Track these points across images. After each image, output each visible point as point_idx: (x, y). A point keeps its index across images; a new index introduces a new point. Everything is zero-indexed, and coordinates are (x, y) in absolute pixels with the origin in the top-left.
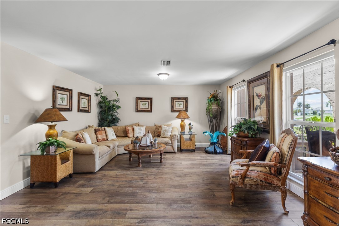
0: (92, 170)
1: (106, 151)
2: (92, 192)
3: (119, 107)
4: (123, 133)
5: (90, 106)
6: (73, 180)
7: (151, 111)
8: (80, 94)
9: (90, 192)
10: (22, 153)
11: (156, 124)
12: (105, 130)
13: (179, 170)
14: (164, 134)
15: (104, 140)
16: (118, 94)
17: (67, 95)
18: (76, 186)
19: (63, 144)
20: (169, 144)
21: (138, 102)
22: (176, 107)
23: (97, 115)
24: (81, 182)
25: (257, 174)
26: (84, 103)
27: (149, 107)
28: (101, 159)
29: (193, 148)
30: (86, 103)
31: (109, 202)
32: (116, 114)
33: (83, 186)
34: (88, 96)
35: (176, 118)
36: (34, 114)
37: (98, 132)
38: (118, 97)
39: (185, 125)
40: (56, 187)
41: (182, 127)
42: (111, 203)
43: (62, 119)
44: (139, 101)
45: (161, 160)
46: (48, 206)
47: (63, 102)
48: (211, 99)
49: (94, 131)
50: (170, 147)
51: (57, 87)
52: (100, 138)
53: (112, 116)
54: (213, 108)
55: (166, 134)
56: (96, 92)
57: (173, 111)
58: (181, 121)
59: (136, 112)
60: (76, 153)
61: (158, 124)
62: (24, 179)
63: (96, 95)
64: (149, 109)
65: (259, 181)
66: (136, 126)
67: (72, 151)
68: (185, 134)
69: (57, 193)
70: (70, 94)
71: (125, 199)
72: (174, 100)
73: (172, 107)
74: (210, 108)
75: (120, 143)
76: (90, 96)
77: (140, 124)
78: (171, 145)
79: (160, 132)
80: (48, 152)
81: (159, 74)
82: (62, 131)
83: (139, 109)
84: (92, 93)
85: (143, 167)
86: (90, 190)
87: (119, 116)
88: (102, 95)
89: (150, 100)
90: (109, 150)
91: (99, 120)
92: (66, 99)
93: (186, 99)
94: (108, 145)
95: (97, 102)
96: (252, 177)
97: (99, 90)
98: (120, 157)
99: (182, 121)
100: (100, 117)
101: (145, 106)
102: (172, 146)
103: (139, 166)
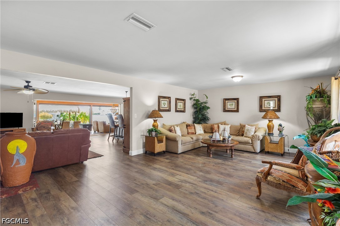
0: (176, 152)
1: (189, 141)
2: (169, 162)
3: (208, 108)
4: (210, 130)
5: (185, 107)
6: (165, 154)
7: (237, 111)
8: (177, 99)
9: (168, 162)
10: (142, 134)
11: (241, 123)
12: (194, 126)
13: (241, 166)
14: (246, 133)
15: (193, 133)
16: (207, 97)
17: (167, 101)
18: (164, 158)
19: (159, 132)
20: (250, 143)
21: (225, 103)
22: (265, 107)
23: (192, 114)
24: (167, 157)
25: (281, 174)
26: (180, 106)
27: (236, 107)
28: (184, 145)
29: (281, 152)
30: (182, 105)
31: (173, 169)
32: (206, 113)
33: (167, 159)
34: (184, 100)
35: (262, 118)
36: (148, 114)
37: (188, 127)
38: (207, 100)
39: (273, 126)
40: (155, 156)
41: (270, 128)
42: (173, 170)
43: (159, 116)
44: (226, 101)
45: (232, 156)
46: (147, 162)
47: (164, 106)
48: (311, 96)
49: (186, 126)
50: (250, 147)
51: (160, 96)
52: (190, 132)
53: (203, 115)
54: (314, 106)
55: (248, 133)
56: (191, 96)
57: (261, 110)
58: (268, 121)
59: (224, 112)
60: (168, 139)
61: (243, 123)
62: (143, 148)
63: (191, 99)
64: (236, 109)
65: (281, 181)
66: (222, 124)
67: (165, 137)
68: (274, 136)
69: (153, 158)
70: (169, 100)
71: (182, 170)
72: (263, 99)
73: (261, 106)
74: (310, 106)
75: (204, 137)
76: (185, 100)
77: (227, 122)
78: (252, 144)
79: (244, 131)
80: (152, 135)
81: (232, 77)
82: (163, 124)
83: (226, 109)
84: (187, 97)
85: (213, 157)
86: (169, 161)
87: (209, 116)
88: (196, 99)
89: (237, 100)
90: (192, 140)
91: (194, 118)
92: (167, 104)
93: (279, 98)
94: (192, 137)
95: (192, 104)
96: (274, 175)
97: (193, 95)
98: (204, 148)
99: (270, 121)
100: (194, 116)
101: (232, 106)
102: (252, 146)
103: (209, 156)
